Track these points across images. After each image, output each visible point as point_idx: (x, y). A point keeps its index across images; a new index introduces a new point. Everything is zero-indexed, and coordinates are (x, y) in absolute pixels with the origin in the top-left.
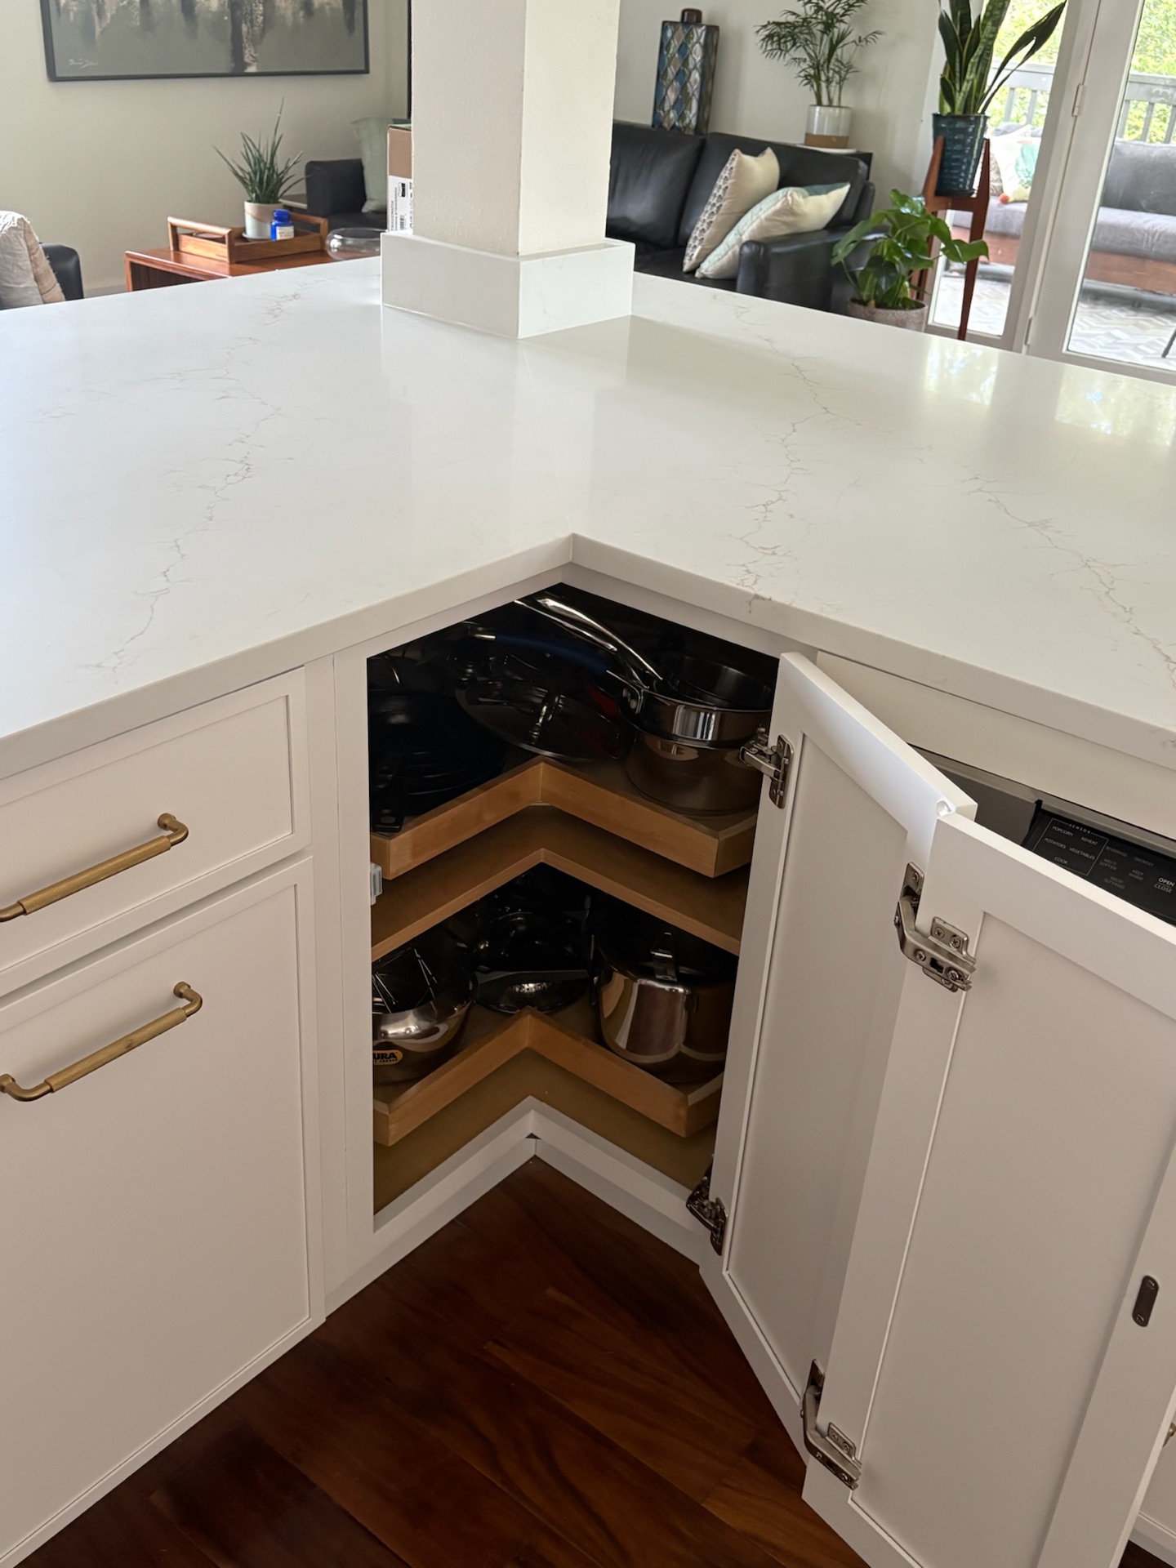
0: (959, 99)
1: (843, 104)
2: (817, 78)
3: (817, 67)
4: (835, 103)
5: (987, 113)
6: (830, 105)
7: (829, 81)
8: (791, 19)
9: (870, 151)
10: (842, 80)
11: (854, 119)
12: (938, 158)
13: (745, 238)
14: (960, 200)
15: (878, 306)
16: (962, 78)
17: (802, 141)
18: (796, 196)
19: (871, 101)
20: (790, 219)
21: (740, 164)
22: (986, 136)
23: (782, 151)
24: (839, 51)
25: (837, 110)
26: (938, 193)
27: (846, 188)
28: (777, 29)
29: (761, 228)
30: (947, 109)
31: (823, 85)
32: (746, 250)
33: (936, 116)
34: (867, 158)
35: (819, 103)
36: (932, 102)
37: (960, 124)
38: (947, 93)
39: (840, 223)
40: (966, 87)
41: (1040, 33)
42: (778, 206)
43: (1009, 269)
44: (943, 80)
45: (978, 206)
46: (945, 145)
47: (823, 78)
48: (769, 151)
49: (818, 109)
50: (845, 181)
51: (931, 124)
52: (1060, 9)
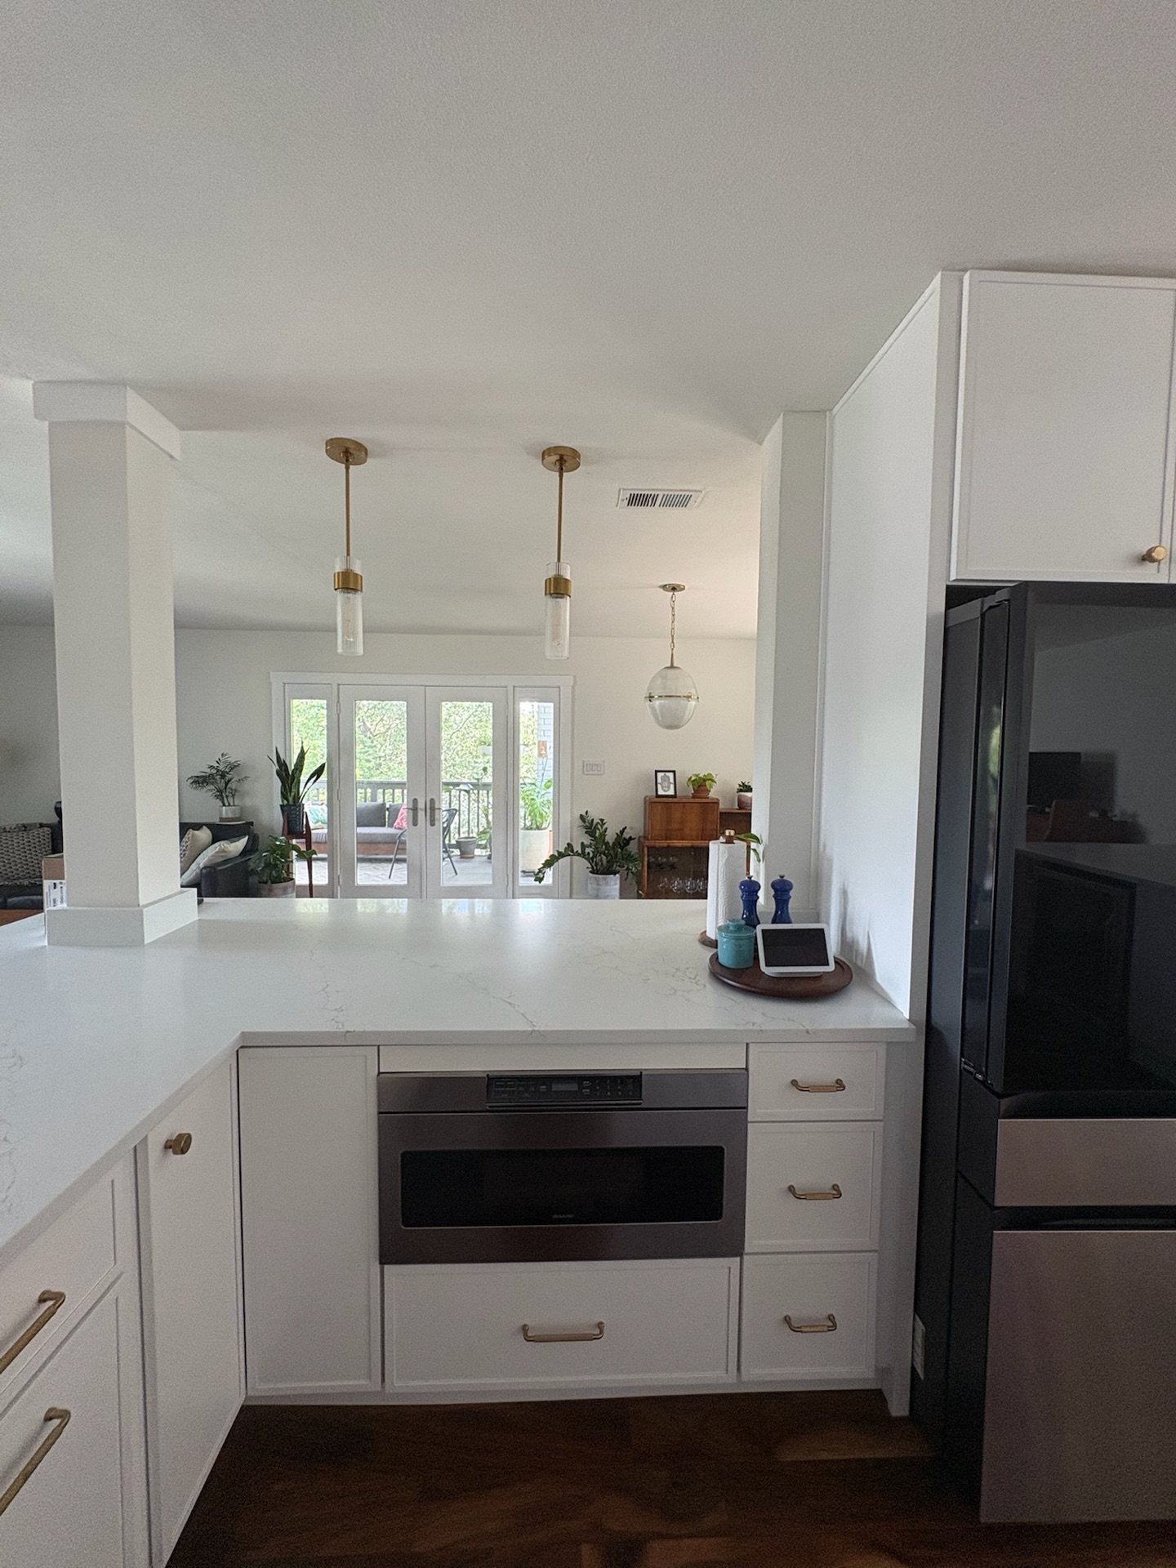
0: (291, 799)
1: (236, 803)
2: (222, 796)
3: (220, 791)
4: (232, 804)
5: (303, 802)
6: (229, 805)
7: (227, 797)
8: (204, 774)
9: (251, 820)
10: (233, 796)
11: (242, 809)
12: (286, 823)
13: (202, 866)
14: (299, 835)
15: (273, 883)
16: (290, 792)
17: (218, 820)
18: (225, 845)
19: (248, 802)
20: (223, 854)
21: (193, 835)
22: (305, 810)
23: (210, 826)
24: (229, 785)
25: (233, 807)
26: (288, 834)
27: (247, 838)
28: (197, 779)
29: (209, 860)
30: (285, 802)
31: (225, 799)
32: (204, 871)
33: (281, 806)
34: (252, 823)
35: (224, 805)
36: (278, 801)
37: (292, 808)
38: (284, 796)
39: (245, 852)
40: (292, 794)
41: (318, 773)
42: (217, 849)
43: (325, 856)
44: (282, 793)
45: (307, 836)
46: (288, 818)
47: (224, 795)
48: (204, 827)
49: (224, 808)
50: (245, 835)
51: (279, 808)
52: (323, 766)
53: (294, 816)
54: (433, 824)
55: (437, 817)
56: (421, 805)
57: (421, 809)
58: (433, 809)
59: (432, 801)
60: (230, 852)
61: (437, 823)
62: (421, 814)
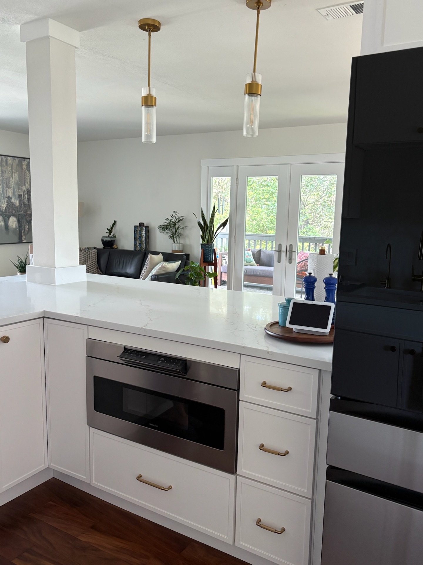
0: (206, 240)
1: (180, 243)
2: (173, 237)
3: (173, 234)
4: (179, 243)
5: (214, 243)
6: (177, 243)
7: (176, 238)
8: (166, 224)
10: (179, 237)
11: (184, 246)
12: (202, 255)
13: (153, 274)
16: (206, 235)
17: (171, 252)
18: (165, 263)
19: (187, 242)
20: (164, 269)
21: (151, 257)
22: (214, 248)
23: (164, 254)
24: (178, 231)
25: (179, 244)
26: (204, 262)
27: (180, 262)
28: (163, 227)
29: (157, 271)
30: (204, 242)
31: (175, 239)
32: (153, 277)
33: (201, 244)
34: (188, 255)
35: (174, 243)
36: (199, 241)
37: (207, 246)
38: (203, 238)
39: (179, 270)
40: (207, 237)
41: (224, 224)
42: (161, 266)
44: (201, 236)
45: (215, 264)
46: (204, 252)
47: (175, 237)
48: (161, 254)
49: (174, 244)
50: (179, 260)
51: (200, 245)
52: (227, 219)
53: (207, 251)
54: (290, 263)
55: (293, 257)
56: (284, 249)
57: (283, 251)
58: (291, 252)
59: (291, 246)
60: (168, 268)
61: (293, 261)
62: (283, 255)
